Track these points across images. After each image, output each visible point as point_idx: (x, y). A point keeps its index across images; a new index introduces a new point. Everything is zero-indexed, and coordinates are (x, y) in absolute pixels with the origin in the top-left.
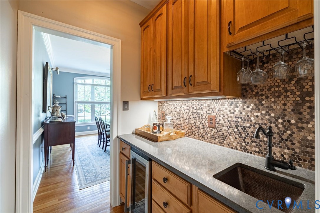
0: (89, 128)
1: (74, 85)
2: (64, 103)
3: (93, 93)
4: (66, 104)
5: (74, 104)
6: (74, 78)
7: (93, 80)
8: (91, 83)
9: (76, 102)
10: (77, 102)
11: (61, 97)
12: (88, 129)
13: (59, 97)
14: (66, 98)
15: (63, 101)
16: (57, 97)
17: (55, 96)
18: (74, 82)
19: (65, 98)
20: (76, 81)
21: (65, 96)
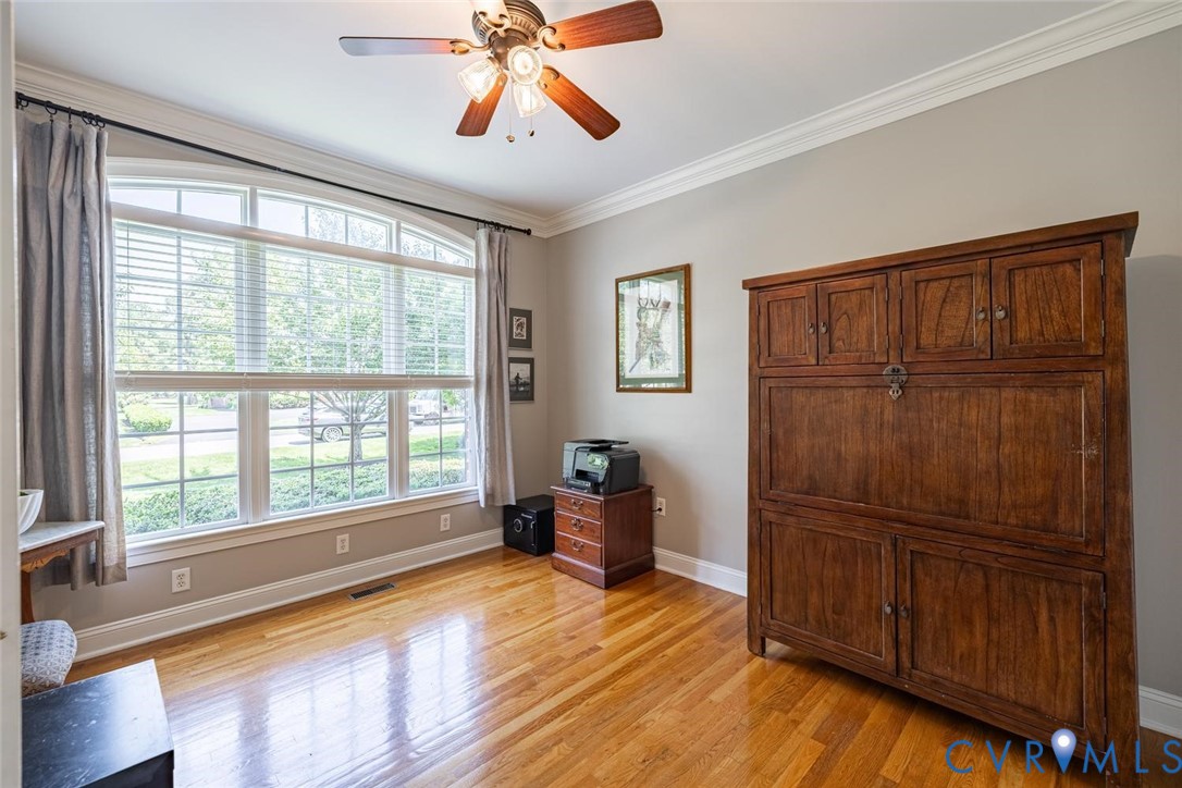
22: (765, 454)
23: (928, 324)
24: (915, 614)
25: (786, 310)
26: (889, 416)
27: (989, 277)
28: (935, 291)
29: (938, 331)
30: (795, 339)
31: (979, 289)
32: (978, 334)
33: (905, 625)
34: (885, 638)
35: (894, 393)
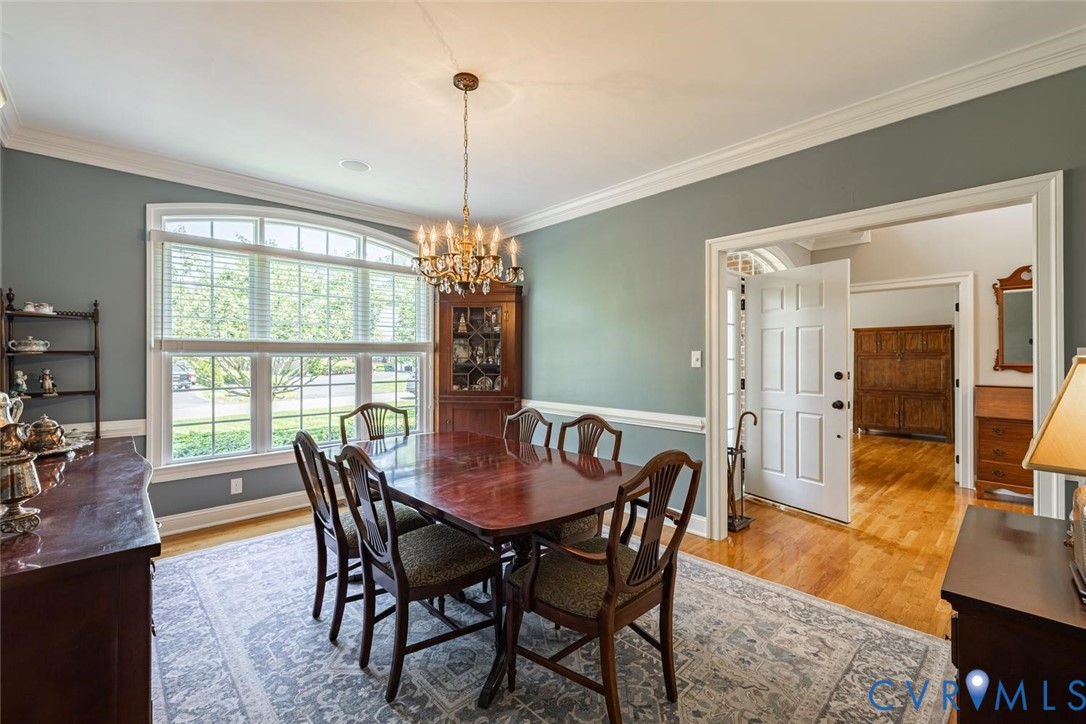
0: (237, 486)
1: (151, 247)
2: (85, 349)
3: (259, 291)
4: (94, 354)
5: (151, 357)
6: (151, 209)
7: (262, 223)
8: (251, 240)
9: (160, 343)
10: (170, 341)
11: (62, 316)
12: (233, 492)
13: (48, 310)
14: (93, 316)
15: (78, 337)
16: (30, 309)
17: (15, 304)
18: (151, 226)
19: (85, 316)
20: (160, 221)
21: (87, 309)
22: (860, 377)
23: (908, 344)
24: (904, 413)
25: (867, 338)
26: (898, 366)
27: (922, 335)
28: (910, 336)
29: (910, 345)
30: (870, 345)
31: (920, 337)
32: (920, 347)
33: (902, 416)
34: (896, 421)
35: (899, 360)
